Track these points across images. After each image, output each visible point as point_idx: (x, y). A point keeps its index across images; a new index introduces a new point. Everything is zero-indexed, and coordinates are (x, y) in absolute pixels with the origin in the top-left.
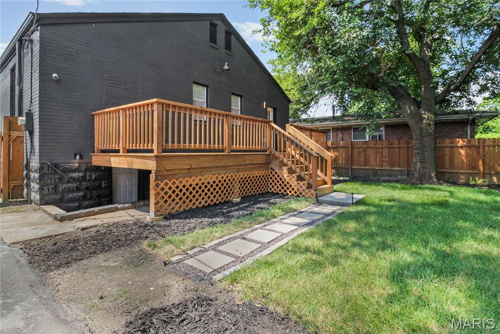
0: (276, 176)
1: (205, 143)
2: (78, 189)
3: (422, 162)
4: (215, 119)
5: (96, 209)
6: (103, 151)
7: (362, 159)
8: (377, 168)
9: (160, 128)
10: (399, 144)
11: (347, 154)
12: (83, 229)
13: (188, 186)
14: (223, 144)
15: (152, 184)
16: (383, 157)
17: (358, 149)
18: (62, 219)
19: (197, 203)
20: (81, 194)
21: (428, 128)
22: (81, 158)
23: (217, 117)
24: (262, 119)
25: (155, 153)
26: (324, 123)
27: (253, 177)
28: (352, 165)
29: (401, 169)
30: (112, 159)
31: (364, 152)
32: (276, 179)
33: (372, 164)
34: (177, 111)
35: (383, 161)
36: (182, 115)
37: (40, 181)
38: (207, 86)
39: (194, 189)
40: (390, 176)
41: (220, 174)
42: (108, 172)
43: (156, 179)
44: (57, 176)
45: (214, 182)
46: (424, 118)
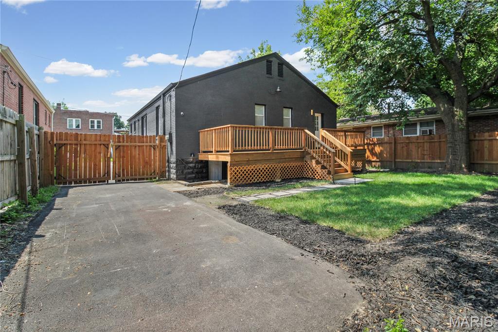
0: (308, 166)
1: (257, 146)
2: (192, 173)
3: (453, 155)
4: (263, 131)
5: (202, 182)
6: (204, 152)
7: (405, 153)
8: (419, 161)
9: (232, 140)
10: (440, 138)
11: (391, 149)
12: (198, 189)
13: (247, 170)
14: (268, 146)
15: (229, 168)
16: (424, 150)
17: (401, 144)
18: (189, 186)
19: (253, 180)
20: (194, 175)
21: (460, 124)
22: (194, 156)
23: (264, 130)
24: (297, 128)
25: (230, 152)
26: (375, 121)
27: (291, 167)
28: (395, 159)
29: (441, 161)
30: (209, 156)
31: (406, 146)
32: (308, 168)
33: (414, 157)
34: (241, 129)
35: (424, 155)
36: (244, 131)
37: (176, 168)
38: (265, 105)
39: (251, 172)
40: (429, 168)
41: (266, 164)
42: (206, 163)
43: (231, 166)
44: (183, 166)
45: (263, 169)
46: (456, 115)
